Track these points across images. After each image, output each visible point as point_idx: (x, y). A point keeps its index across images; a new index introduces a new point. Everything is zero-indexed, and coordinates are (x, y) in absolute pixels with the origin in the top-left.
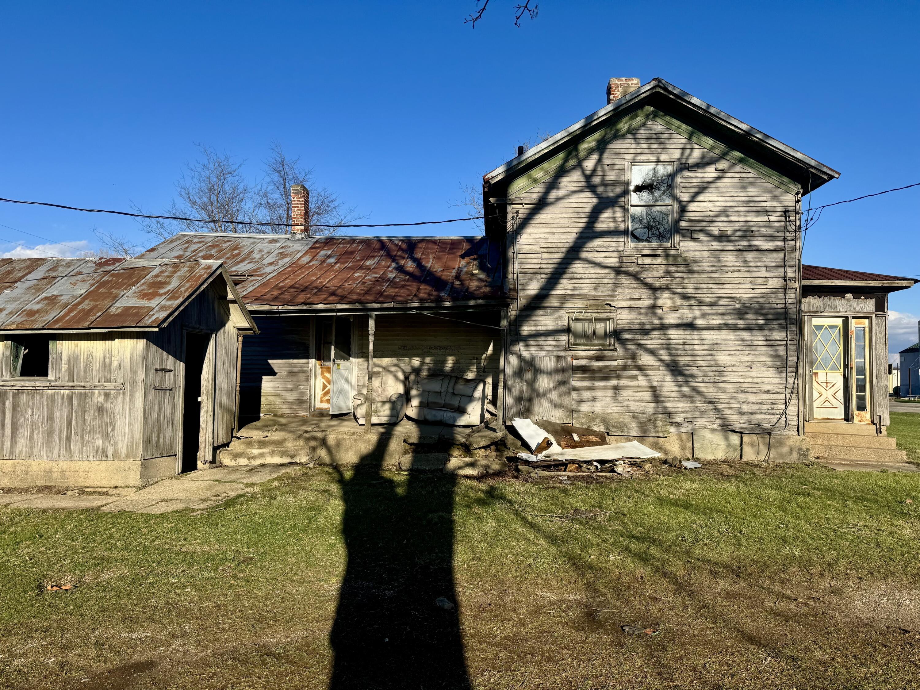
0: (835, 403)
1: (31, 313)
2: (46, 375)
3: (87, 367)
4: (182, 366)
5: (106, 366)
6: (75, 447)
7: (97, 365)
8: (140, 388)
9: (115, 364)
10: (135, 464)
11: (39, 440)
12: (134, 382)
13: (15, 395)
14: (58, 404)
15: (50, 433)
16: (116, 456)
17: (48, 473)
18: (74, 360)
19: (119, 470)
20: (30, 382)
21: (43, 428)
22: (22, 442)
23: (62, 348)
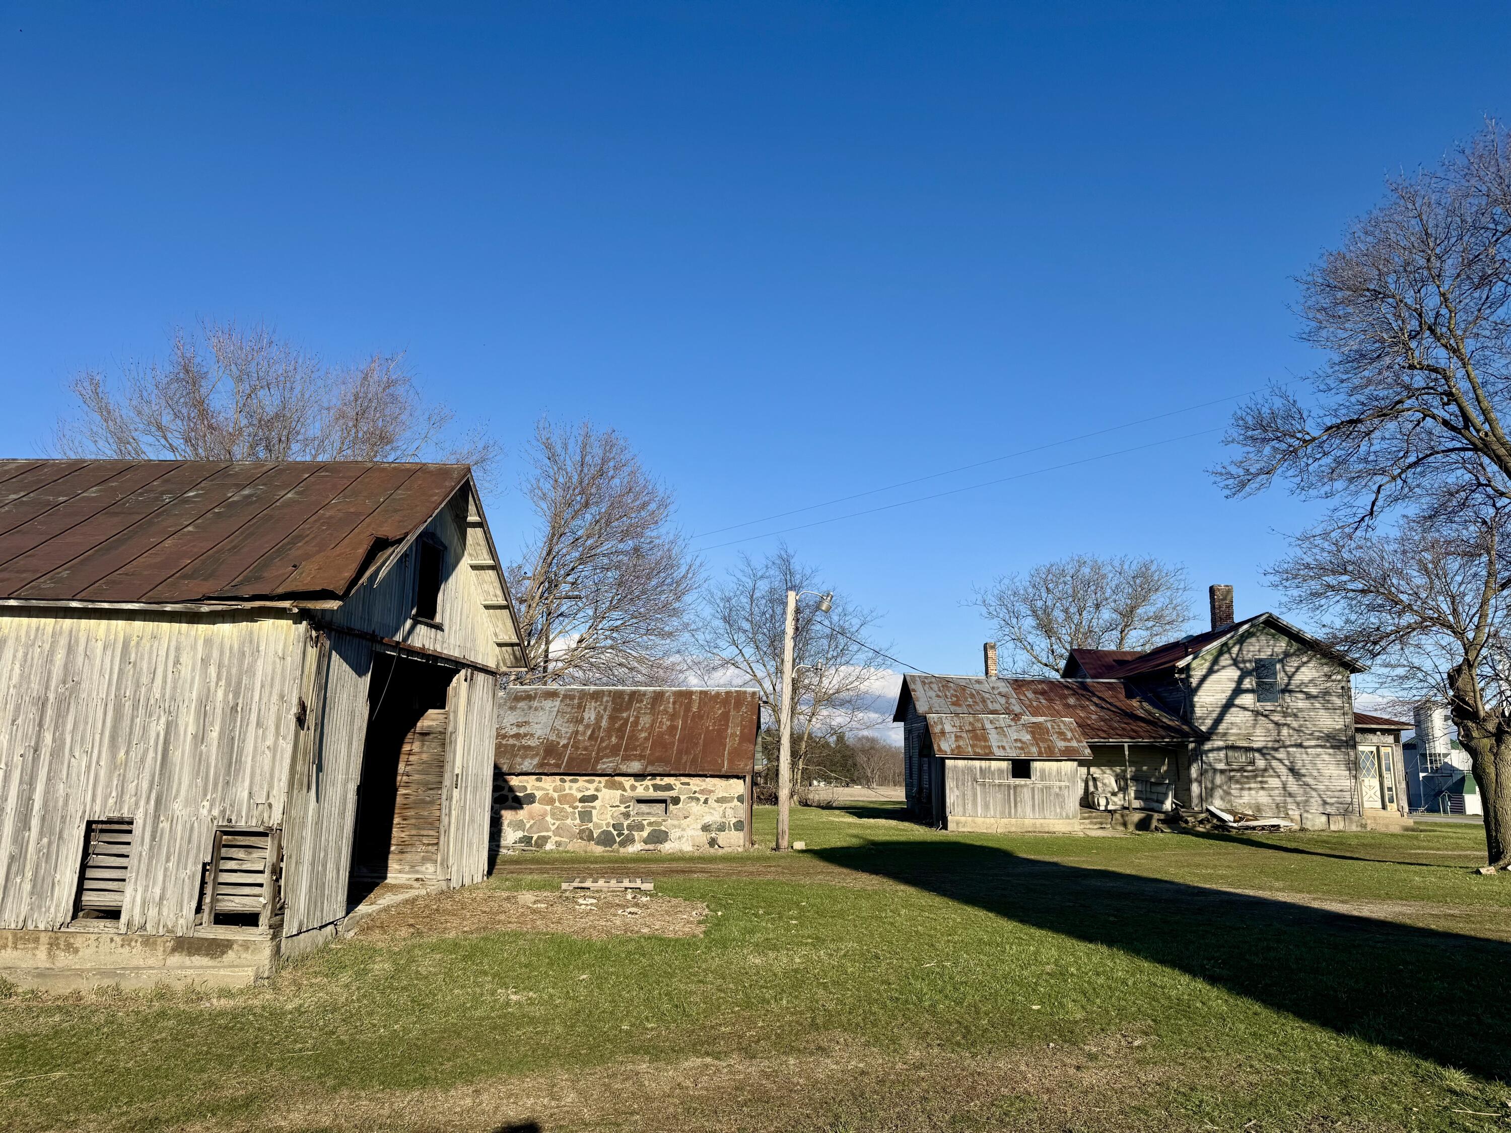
0: (1376, 799)
1: (1021, 749)
2: (1029, 777)
3: (1050, 774)
5: (1059, 774)
6: (1047, 814)
7: (1054, 773)
9: (1063, 773)
11: (1028, 810)
12: (1073, 782)
13: (1013, 787)
14: (1036, 792)
16: (1068, 817)
17: (1034, 824)
18: (1043, 772)
19: (1069, 824)
20: (1021, 780)
21: (1030, 803)
22: (1019, 810)
23: (1036, 766)
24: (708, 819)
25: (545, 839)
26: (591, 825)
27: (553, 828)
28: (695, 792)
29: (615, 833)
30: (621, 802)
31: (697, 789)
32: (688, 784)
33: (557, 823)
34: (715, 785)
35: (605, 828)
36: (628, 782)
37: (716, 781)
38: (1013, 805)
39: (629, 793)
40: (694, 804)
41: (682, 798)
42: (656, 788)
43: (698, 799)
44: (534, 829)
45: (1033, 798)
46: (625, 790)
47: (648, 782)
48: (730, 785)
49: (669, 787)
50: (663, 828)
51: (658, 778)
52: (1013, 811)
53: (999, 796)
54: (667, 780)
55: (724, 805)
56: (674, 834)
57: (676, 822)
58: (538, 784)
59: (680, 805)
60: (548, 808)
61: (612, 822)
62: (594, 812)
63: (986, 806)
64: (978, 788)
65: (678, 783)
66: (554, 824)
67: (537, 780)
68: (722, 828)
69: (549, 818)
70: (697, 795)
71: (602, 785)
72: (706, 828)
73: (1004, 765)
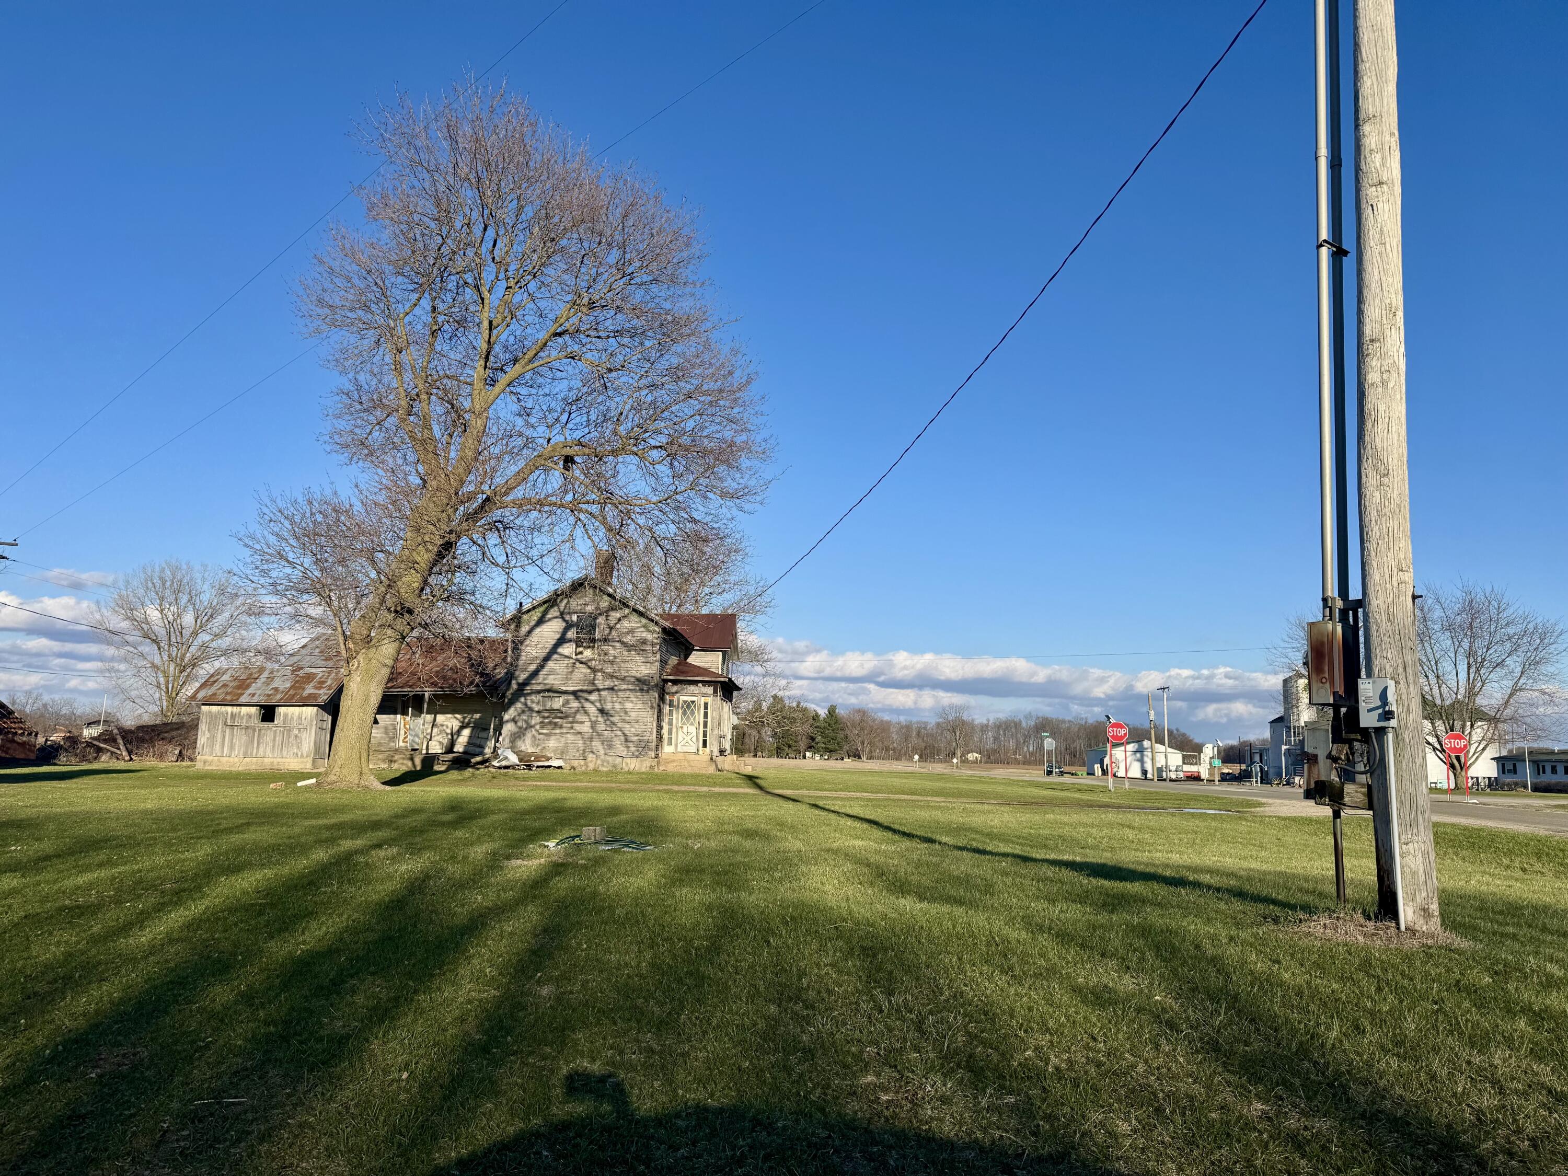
1: (269, 695)
2: (273, 721)
3: (292, 718)
4: (330, 717)
5: (300, 718)
6: (284, 753)
7: (296, 718)
8: (314, 727)
9: (304, 718)
10: (310, 760)
11: (269, 749)
12: (311, 725)
13: (260, 730)
14: (278, 734)
15: (274, 746)
16: (302, 757)
17: (273, 762)
18: (286, 715)
19: (303, 762)
20: (266, 725)
21: (271, 744)
22: (261, 750)
23: (281, 711)
38: (255, 746)
45: (274, 740)
52: (255, 751)
53: (244, 738)
63: (232, 748)
64: (228, 731)
73: (253, 710)
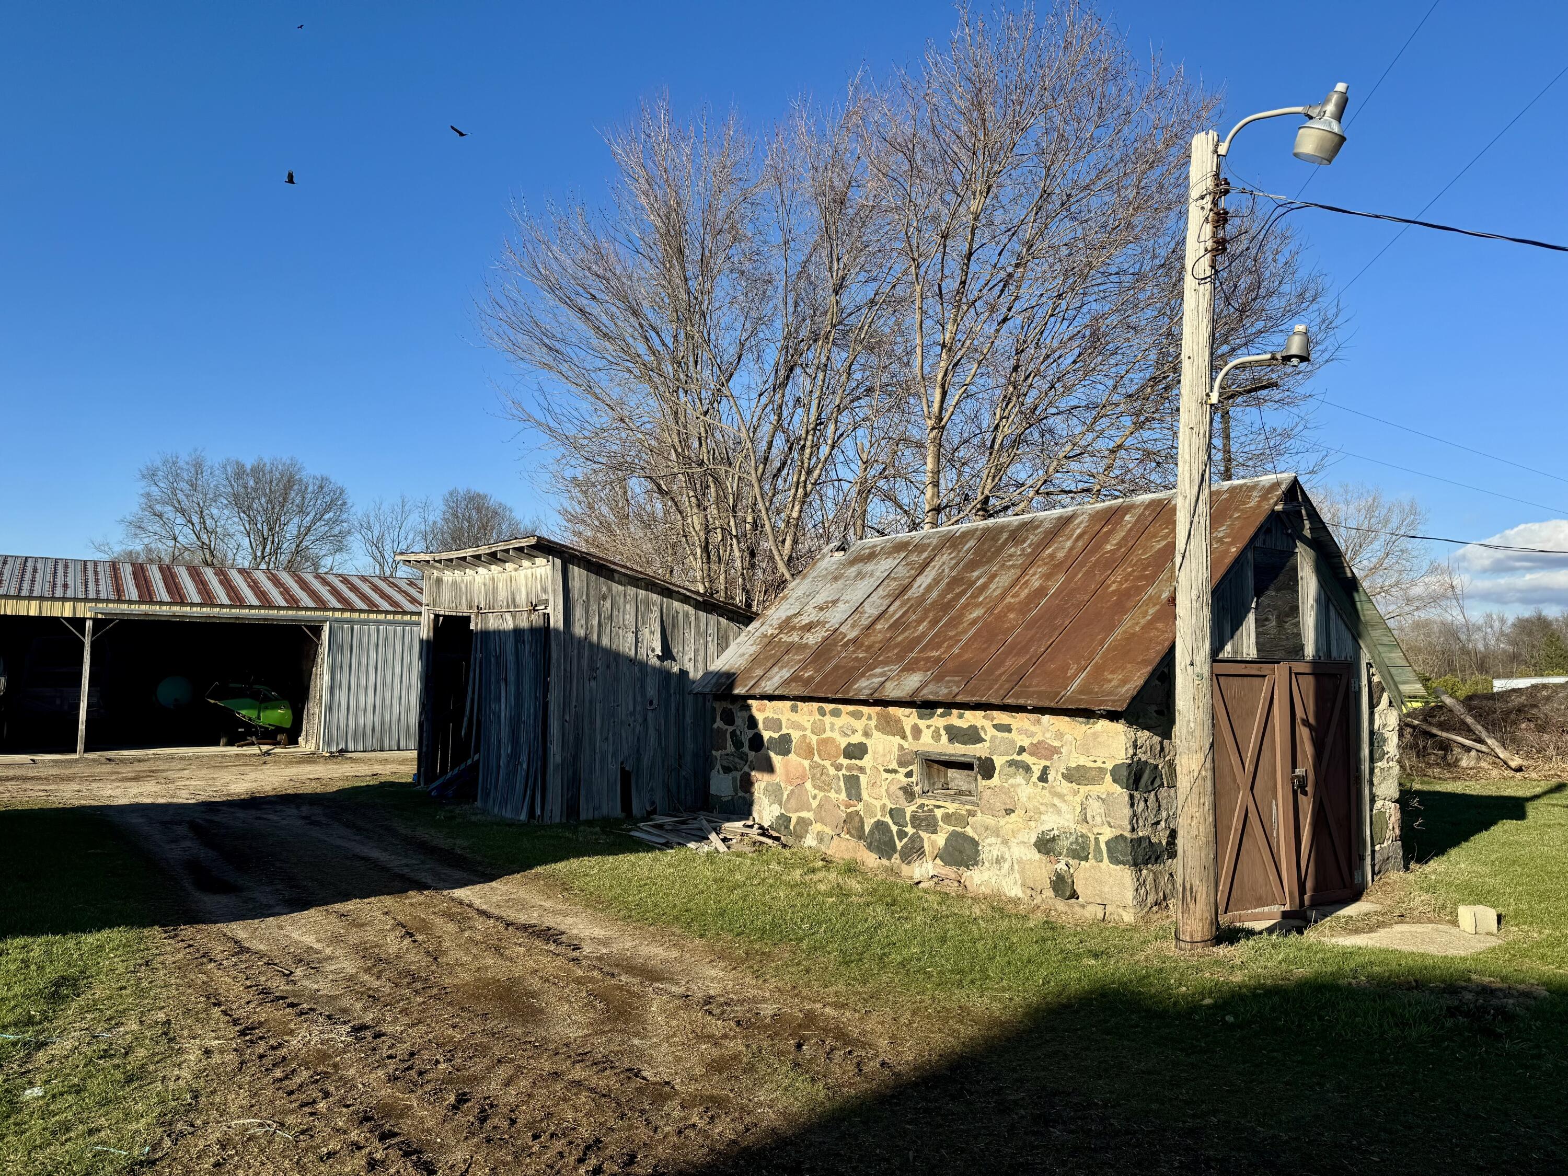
24: (1051, 823)
25: (804, 824)
26: (860, 807)
27: (815, 804)
28: (1022, 750)
29: (894, 829)
30: (902, 764)
31: (1026, 743)
32: (1007, 729)
33: (821, 795)
34: (1060, 735)
35: (879, 817)
36: (908, 717)
37: (1062, 722)
39: (910, 744)
40: (1019, 779)
41: (999, 761)
42: (954, 734)
43: (1028, 769)
44: (793, 802)
46: (904, 737)
47: (939, 721)
48: (1095, 736)
49: (972, 736)
50: (969, 831)
51: (955, 712)
54: (972, 718)
55: (1083, 789)
56: (990, 848)
57: (990, 821)
58: (795, 717)
59: (995, 780)
60: (806, 763)
61: (890, 806)
62: (863, 779)
65: (988, 724)
66: (815, 797)
67: (794, 709)
68: (1080, 853)
69: (809, 785)
70: (1025, 757)
71: (873, 723)
72: (1045, 845)
